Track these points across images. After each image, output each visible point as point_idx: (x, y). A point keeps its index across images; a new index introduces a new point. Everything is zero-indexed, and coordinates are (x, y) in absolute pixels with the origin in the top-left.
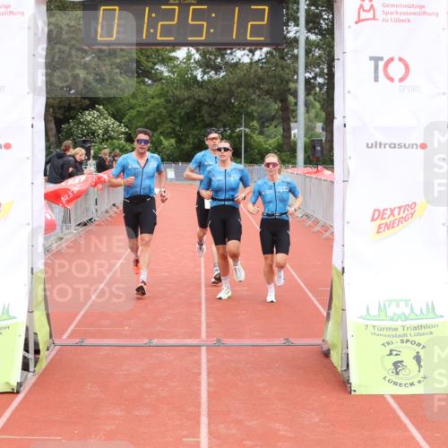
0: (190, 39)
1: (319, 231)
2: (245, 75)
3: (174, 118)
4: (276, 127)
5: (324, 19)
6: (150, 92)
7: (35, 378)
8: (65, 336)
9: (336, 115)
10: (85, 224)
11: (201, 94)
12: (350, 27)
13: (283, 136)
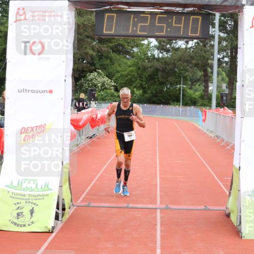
0: (156, 34)
1: (224, 146)
2: (182, 55)
3: (142, 78)
4: (199, 85)
5: (229, 25)
6: (129, 63)
7: (62, 224)
8: (79, 201)
9: (238, 80)
10: (91, 138)
11: (158, 65)
12: (247, 30)
13: (204, 91)
